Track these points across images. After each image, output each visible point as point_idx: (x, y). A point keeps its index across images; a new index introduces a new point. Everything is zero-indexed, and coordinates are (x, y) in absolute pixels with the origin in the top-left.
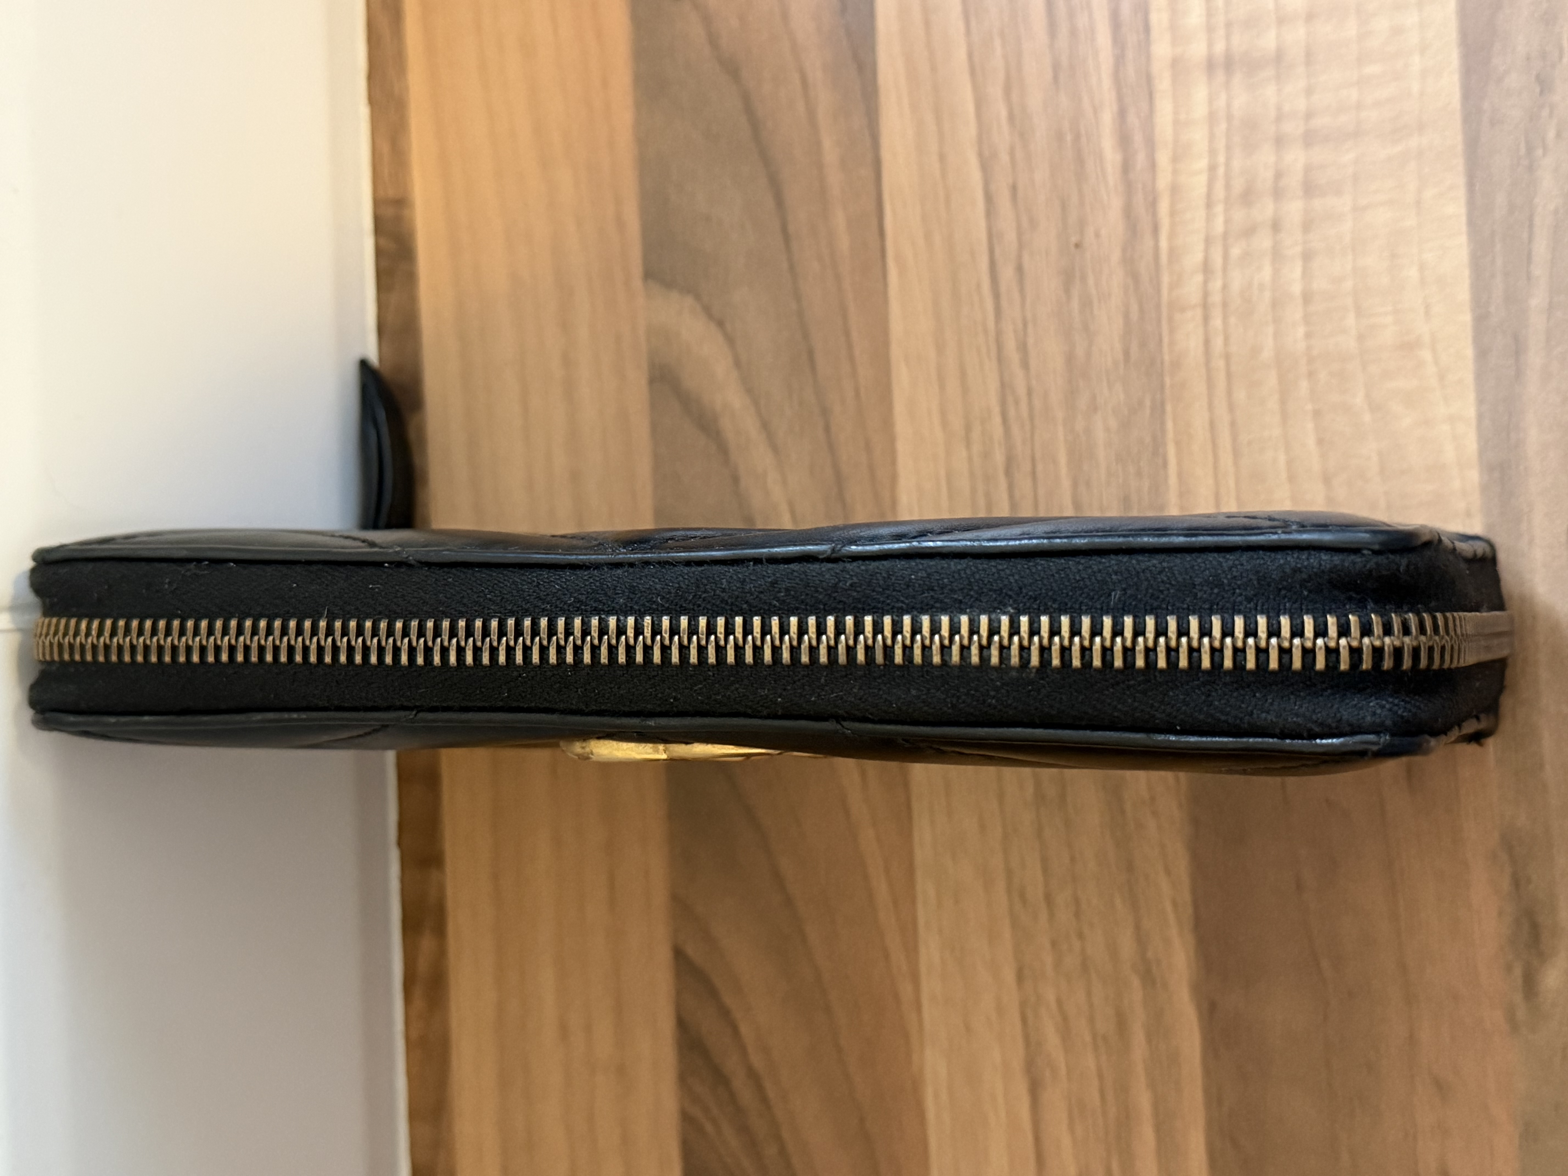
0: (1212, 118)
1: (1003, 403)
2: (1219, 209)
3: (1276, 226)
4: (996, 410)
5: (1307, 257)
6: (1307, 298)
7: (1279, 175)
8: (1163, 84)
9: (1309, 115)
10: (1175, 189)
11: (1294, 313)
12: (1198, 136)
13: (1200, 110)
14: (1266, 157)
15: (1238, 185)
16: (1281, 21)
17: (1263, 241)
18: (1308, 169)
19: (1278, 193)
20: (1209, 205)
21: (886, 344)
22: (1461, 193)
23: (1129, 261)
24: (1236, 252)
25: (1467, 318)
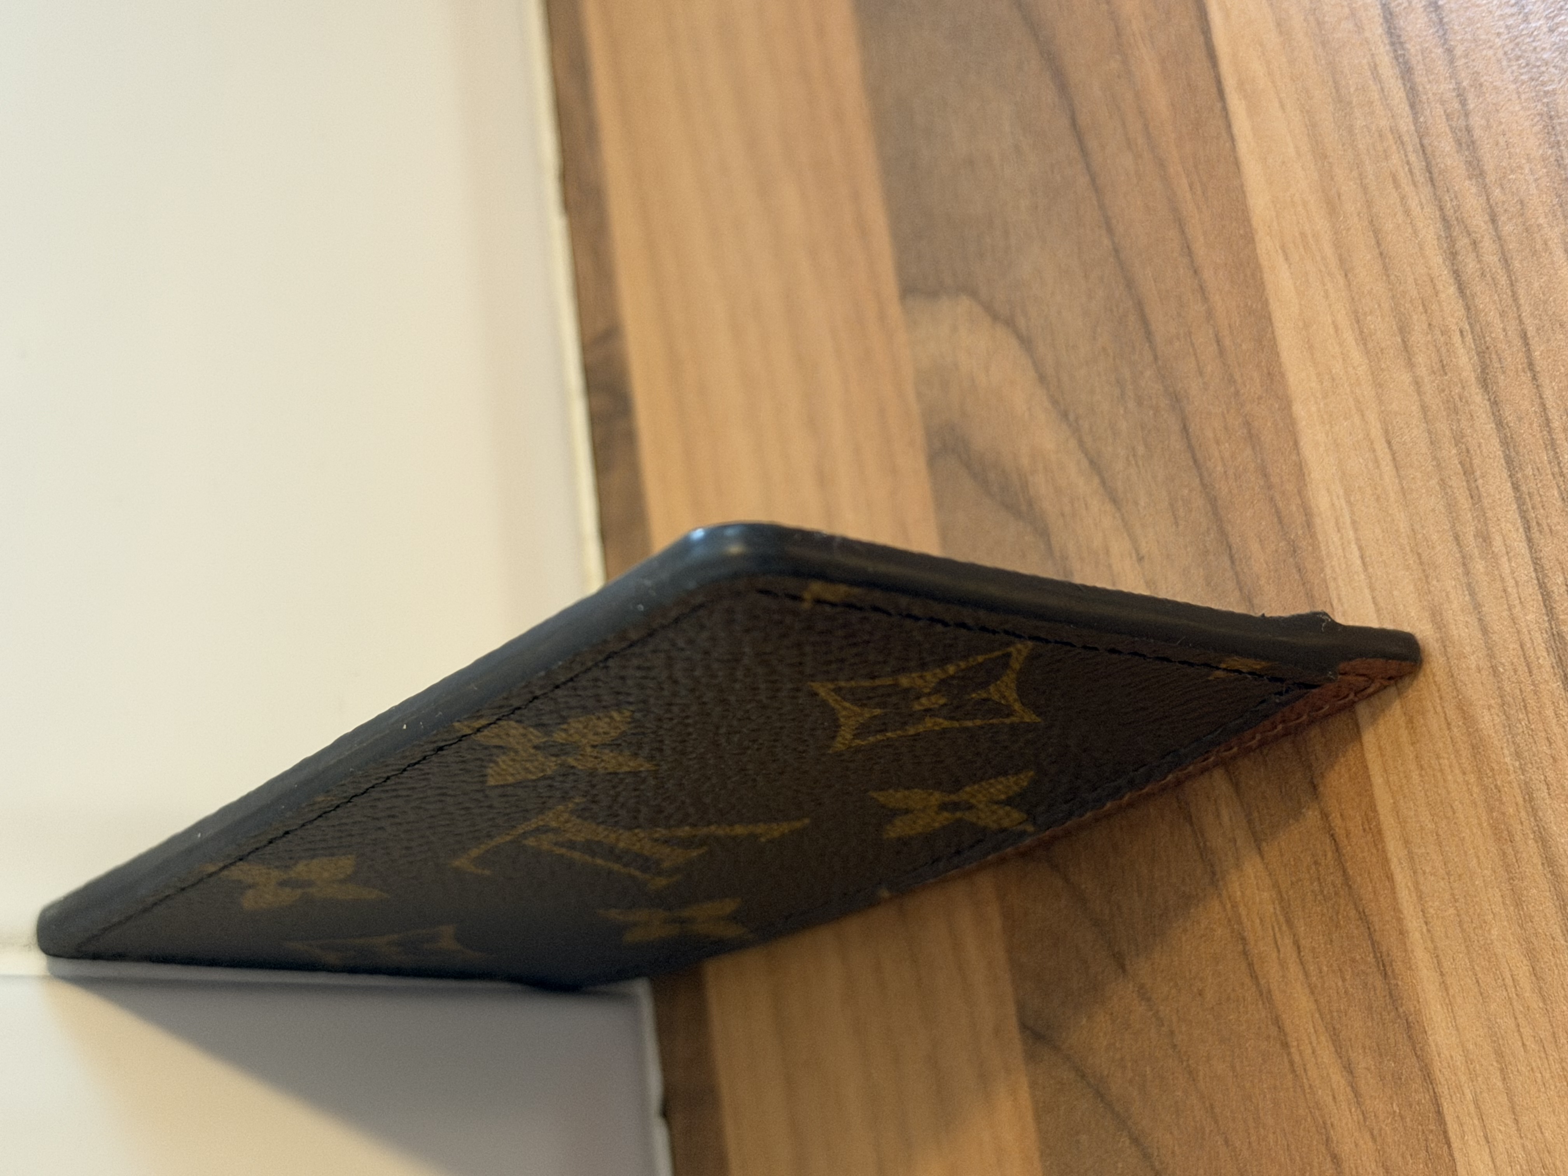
1: (1452, 255)
4: (1444, 275)
21: (1249, 238)
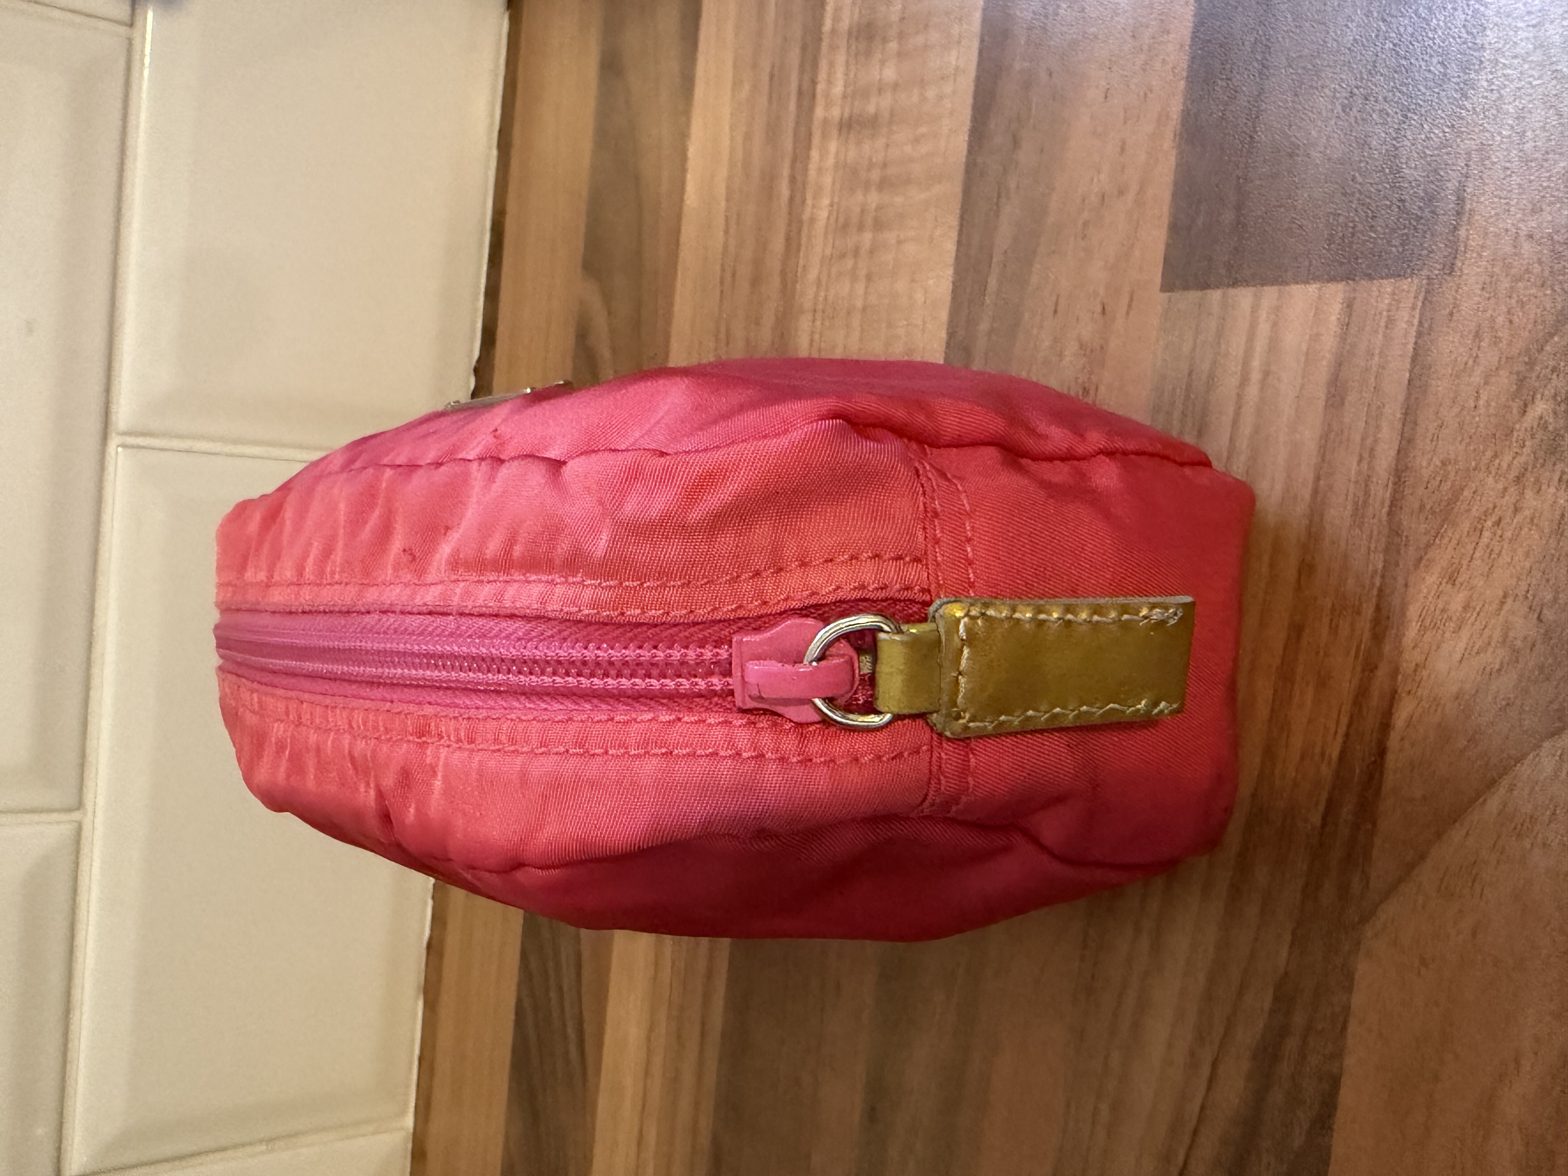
0: (836, 166)
2: (830, 237)
3: (856, 252)
5: (869, 278)
6: (864, 309)
7: (863, 211)
8: (816, 140)
9: (885, 165)
10: (812, 220)
11: (856, 321)
12: (828, 180)
13: (830, 161)
14: (859, 197)
15: (841, 220)
16: (880, 91)
17: (849, 263)
18: (879, 208)
19: (861, 228)
20: (826, 233)
22: (954, 235)
23: (783, 273)
24: (834, 270)
25: (944, 335)
